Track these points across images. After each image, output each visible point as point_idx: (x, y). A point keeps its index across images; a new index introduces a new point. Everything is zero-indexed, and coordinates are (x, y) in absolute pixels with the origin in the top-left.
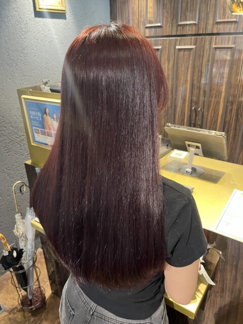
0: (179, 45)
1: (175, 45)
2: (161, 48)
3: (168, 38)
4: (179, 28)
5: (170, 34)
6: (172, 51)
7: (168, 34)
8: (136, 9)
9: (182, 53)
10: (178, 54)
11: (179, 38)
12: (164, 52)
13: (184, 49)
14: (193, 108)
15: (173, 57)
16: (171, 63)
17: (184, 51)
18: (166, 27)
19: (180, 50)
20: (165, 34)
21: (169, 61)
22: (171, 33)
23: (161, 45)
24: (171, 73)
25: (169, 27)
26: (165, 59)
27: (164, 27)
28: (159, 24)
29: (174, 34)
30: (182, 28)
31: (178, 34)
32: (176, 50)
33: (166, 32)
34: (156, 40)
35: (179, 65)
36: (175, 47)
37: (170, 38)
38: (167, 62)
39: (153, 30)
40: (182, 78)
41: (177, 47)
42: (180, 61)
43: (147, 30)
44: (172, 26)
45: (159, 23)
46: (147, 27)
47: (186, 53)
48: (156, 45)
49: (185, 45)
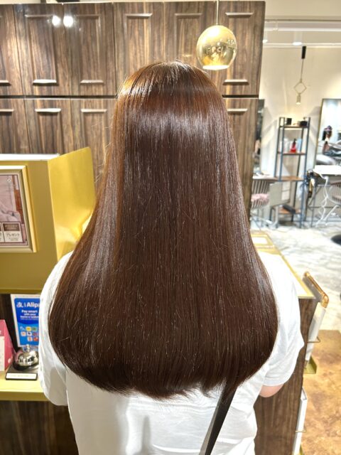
0: (85, 108)
1: (80, 108)
2: (60, 112)
4: (82, 87)
5: (71, 94)
6: (77, 116)
7: (67, 94)
9: (90, 118)
10: (85, 119)
11: (83, 100)
12: (64, 117)
13: (93, 114)
15: (79, 123)
16: (78, 129)
17: (93, 116)
18: (64, 85)
19: (87, 114)
21: (73, 127)
22: (73, 93)
23: (59, 107)
25: (68, 85)
26: (68, 125)
27: (61, 85)
28: (54, 81)
29: (76, 94)
30: (86, 87)
31: (82, 95)
32: (82, 114)
33: (65, 91)
34: (52, 101)
35: (89, 133)
36: (80, 111)
37: (72, 99)
38: (71, 128)
39: (45, 88)
41: (84, 110)
42: (89, 128)
43: (36, 88)
44: (72, 84)
45: (54, 79)
46: (35, 84)
47: (95, 118)
48: (52, 106)
49: (93, 108)
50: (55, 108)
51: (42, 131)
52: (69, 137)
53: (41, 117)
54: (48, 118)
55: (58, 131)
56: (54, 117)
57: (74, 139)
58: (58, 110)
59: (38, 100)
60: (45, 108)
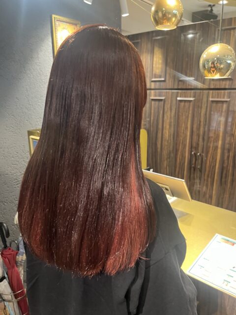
0: (180, 97)
1: (177, 97)
2: (165, 99)
3: (170, 91)
4: (180, 83)
5: (172, 88)
6: (174, 102)
7: (170, 88)
9: (182, 104)
10: (179, 105)
11: (180, 91)
12: (166, 103)
13: (185, 101)
14: (193, 153)
15: (175, 107)
16: (173, 111)
18: (169, 81)
19: (181, 101)
20: (168, 87)
21: (171, 110)
22: (174, 87)
23: (164, 96)
24: (172, 121)
25: (172, 81)
26: (168, 109)
27: (167, 81)
28: (163, 79)
29: (176, 87)
30: (182, 83)
31: (179, 88)
32: (177, 101)
34: (160, 92)
35: (180, 114)
36: (177, 99)
37: (173, 91)
38: (169, 111)
39: (158, 83)
40: (183, 126)
41: (178, 99)
42: (181, 111)
43: (153, 84)
44: (174, 81)
46: (152, 81)
47: (186, 104)
48: (160, 96)
49: (185, 97)
50: (162, 96)
51: (152, 111)
52: (167, 116)
53: (153, 102)
54: (157, 102)
55: (161, 112)
56: (161, 102)
57: (171, 118)
58: (163, 98)
59: (153, 91)
60: (155, 96)
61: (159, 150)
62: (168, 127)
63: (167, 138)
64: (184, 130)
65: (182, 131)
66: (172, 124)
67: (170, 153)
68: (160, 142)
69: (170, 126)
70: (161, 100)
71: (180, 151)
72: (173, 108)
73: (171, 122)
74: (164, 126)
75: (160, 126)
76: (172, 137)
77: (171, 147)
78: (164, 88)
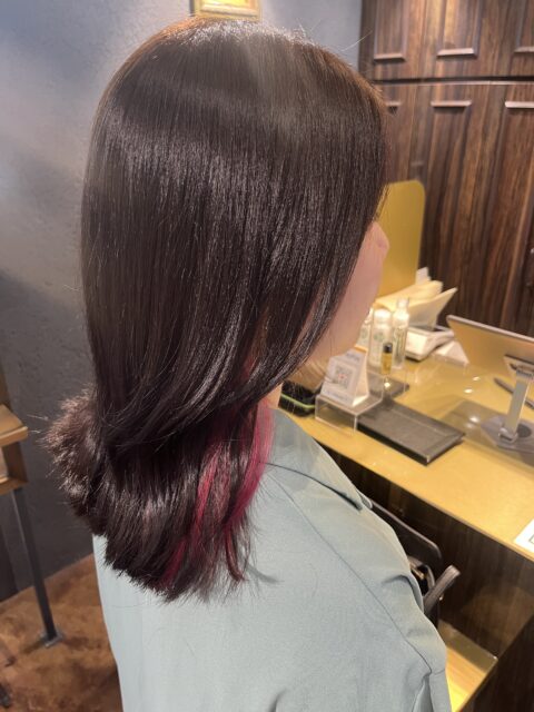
0: (514, 99)
1: (505, 99)
2: (470, 106)
3: (488, 83)
4: (516, 60)
5: (494, 74)
6: (496, 114)
7: (488, 74)
8: (418, 16)
9: (518, 118)
10: (509, 121)
11: (513, 83)
12: (475, 115)
13: (526, 111)
14: (532, 251)
15: (497, 128)
16: (491, 139)
17: (525, 115)
18: (487, 57)
19: (514, 111)
20: (481, 74)
21: (485, 135)
22: (497, 72)
23: (469, 97)
24: (487, 164)
25: (494, 57)
26: (476, 132)
27: (482, 57)
28: (470, 51)
29: (503, 73)
30: (523, 60)
31: (513, 74)
32: (505, 111)
33: (486, 69)
34: (461, 86)
35: (510, 146)
36: (503, 105)
37: (494, 83)
39: (455, 63)
40: (514, 178)
41: (509, 104)
42: (511, 137)
43: (441, 64)
44: (501, 55)
45: (470, 47)
46: (440, 57)
47: (529, 118)
48: (458, 98)
49: (527, 100)
50: (463, 99)
51: (434, 141)
52: (474, 154)
53: (437, 116)
54: (449, 115)
55: (458, 142)
56: (458, 116)
57: (482, 156)
58: (467, 103)
59: (439, 85)
60: (446, 99)
61: (444, 241)
62: (472, 181)
63: (468, 213)
64: (514, 191)
65: (510, 193)
66: (485, 175)
67: (472, 248)
68: (447, 222)
69: (479, 178)
70: (461, 109)
71: (498, 244)
72: (490, 130)
73: (481, 169)
74: (464, 179)
75: (452, 180)
76: (480, 207)
77: (477, 233)
78: (470, 75)
